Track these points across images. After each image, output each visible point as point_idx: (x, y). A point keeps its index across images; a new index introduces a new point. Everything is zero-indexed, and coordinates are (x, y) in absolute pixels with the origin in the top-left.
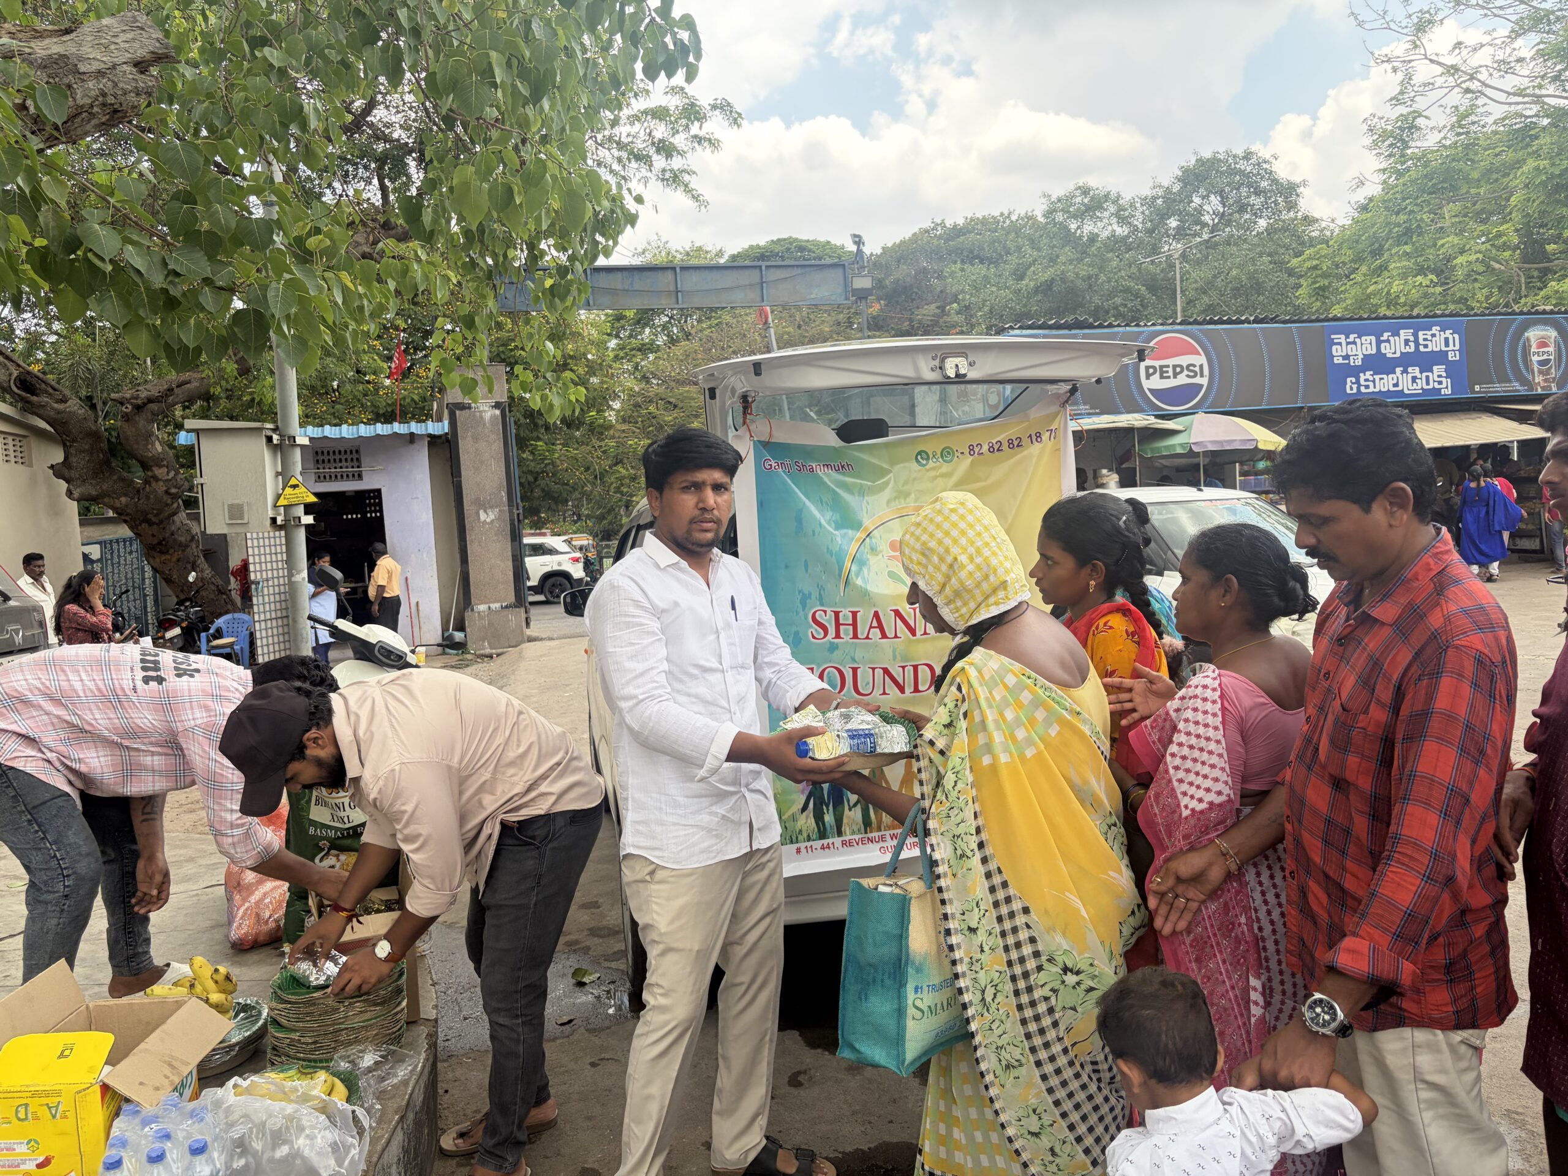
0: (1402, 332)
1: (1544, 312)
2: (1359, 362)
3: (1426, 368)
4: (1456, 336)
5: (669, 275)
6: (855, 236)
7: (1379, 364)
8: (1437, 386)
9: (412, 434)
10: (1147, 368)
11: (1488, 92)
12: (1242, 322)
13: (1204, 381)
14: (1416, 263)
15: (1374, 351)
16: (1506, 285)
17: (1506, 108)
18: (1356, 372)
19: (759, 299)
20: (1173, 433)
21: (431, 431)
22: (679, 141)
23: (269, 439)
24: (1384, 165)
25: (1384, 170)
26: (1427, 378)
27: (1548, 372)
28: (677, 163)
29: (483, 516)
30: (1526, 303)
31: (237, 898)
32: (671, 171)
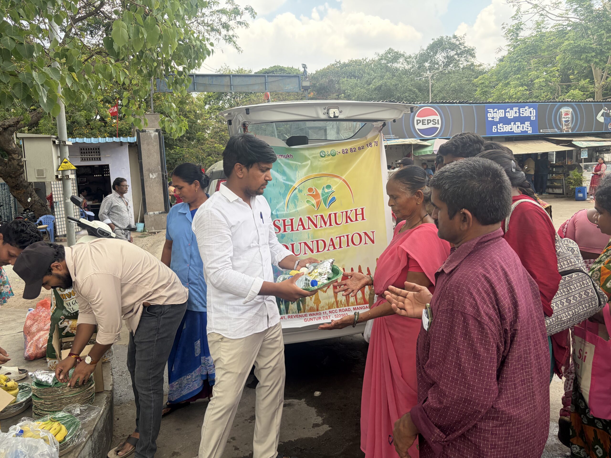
0: (514, 108)
1: (568, 102)
2: (498, 120)
3: (523, 123)
4: (534, 110)
5: (228, 78)
6: (303, 65)
7: (505, 121)
8: (526, 130)
9: (121, 142)
10: (417, 120)
11: (549, 15)
12: (454, 103)
13: (439, 126)
14: (520, 82)
15: (503, 116)
16: (553, 91)
17: (555, 22)
18: (496, 124)
19: (264, 89)
20: (426, 146)
21: (129, 141)
22: (232, 23)
23: (54, 142)
24: (509, 43)
25: (509, 45)
26: (523, 126)
27: (568, 125)
28: (231, 33)
29: (151, 176)
30: (561, 98)
31: (29, 338)
32: (229, 36)
